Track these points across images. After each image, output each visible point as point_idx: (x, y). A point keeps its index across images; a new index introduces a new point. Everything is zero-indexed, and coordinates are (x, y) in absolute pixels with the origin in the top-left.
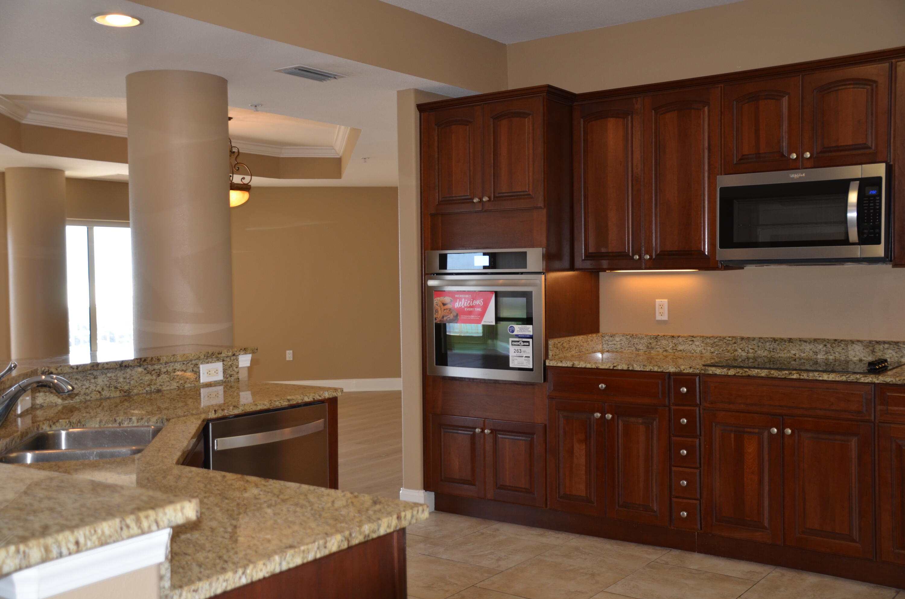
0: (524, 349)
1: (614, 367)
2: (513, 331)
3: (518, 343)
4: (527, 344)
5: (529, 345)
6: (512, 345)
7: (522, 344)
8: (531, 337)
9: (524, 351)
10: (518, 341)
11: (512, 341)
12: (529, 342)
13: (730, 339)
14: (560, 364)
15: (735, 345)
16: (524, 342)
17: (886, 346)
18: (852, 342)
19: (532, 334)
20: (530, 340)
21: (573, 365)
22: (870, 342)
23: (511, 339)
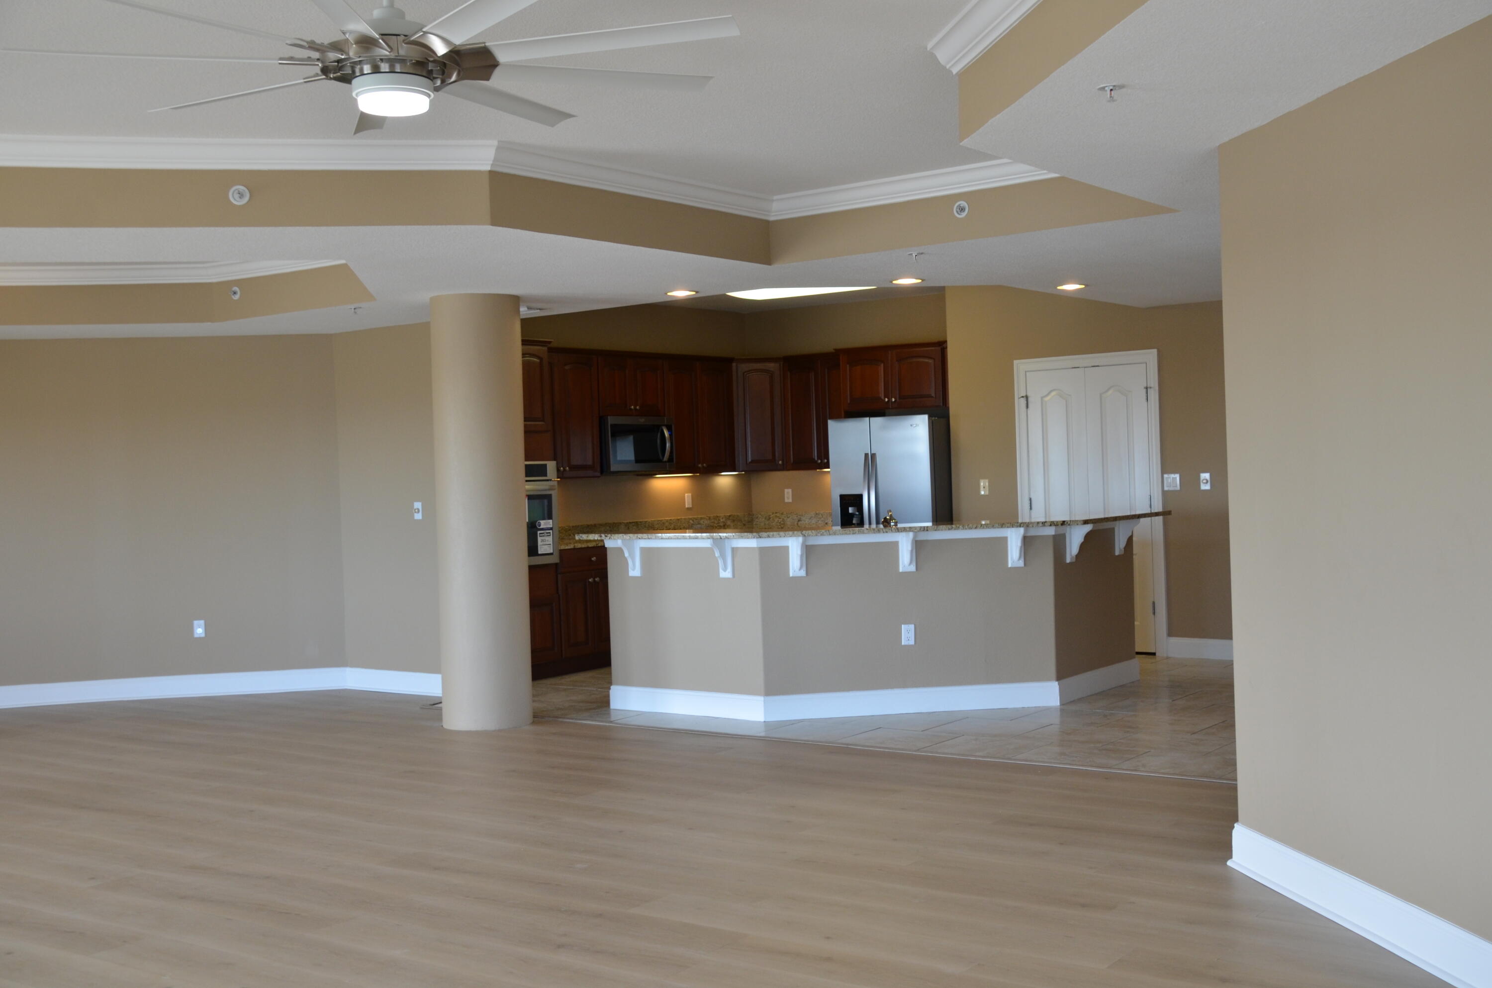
0: (547, 538)
1: (597, 545)
2: (540, 526)
3: (543, 535)
4: (549, 534)
5: (550, 535)
6: (540, 536)
7: (546, 535)
8: (551, 529)
9: (548, 540)
10: (543, 533)
11: (540, 533)
12: (550, 533)
13: (567, 528)
14: (567, 548)
15: (570, 532)
16: (547, 533)
17: (633, 524)
18: (621, 523)
19: (551, 526)
20: (551, 531)
21: (574, 546)
22: (627, 523)
23: (539, 532)
